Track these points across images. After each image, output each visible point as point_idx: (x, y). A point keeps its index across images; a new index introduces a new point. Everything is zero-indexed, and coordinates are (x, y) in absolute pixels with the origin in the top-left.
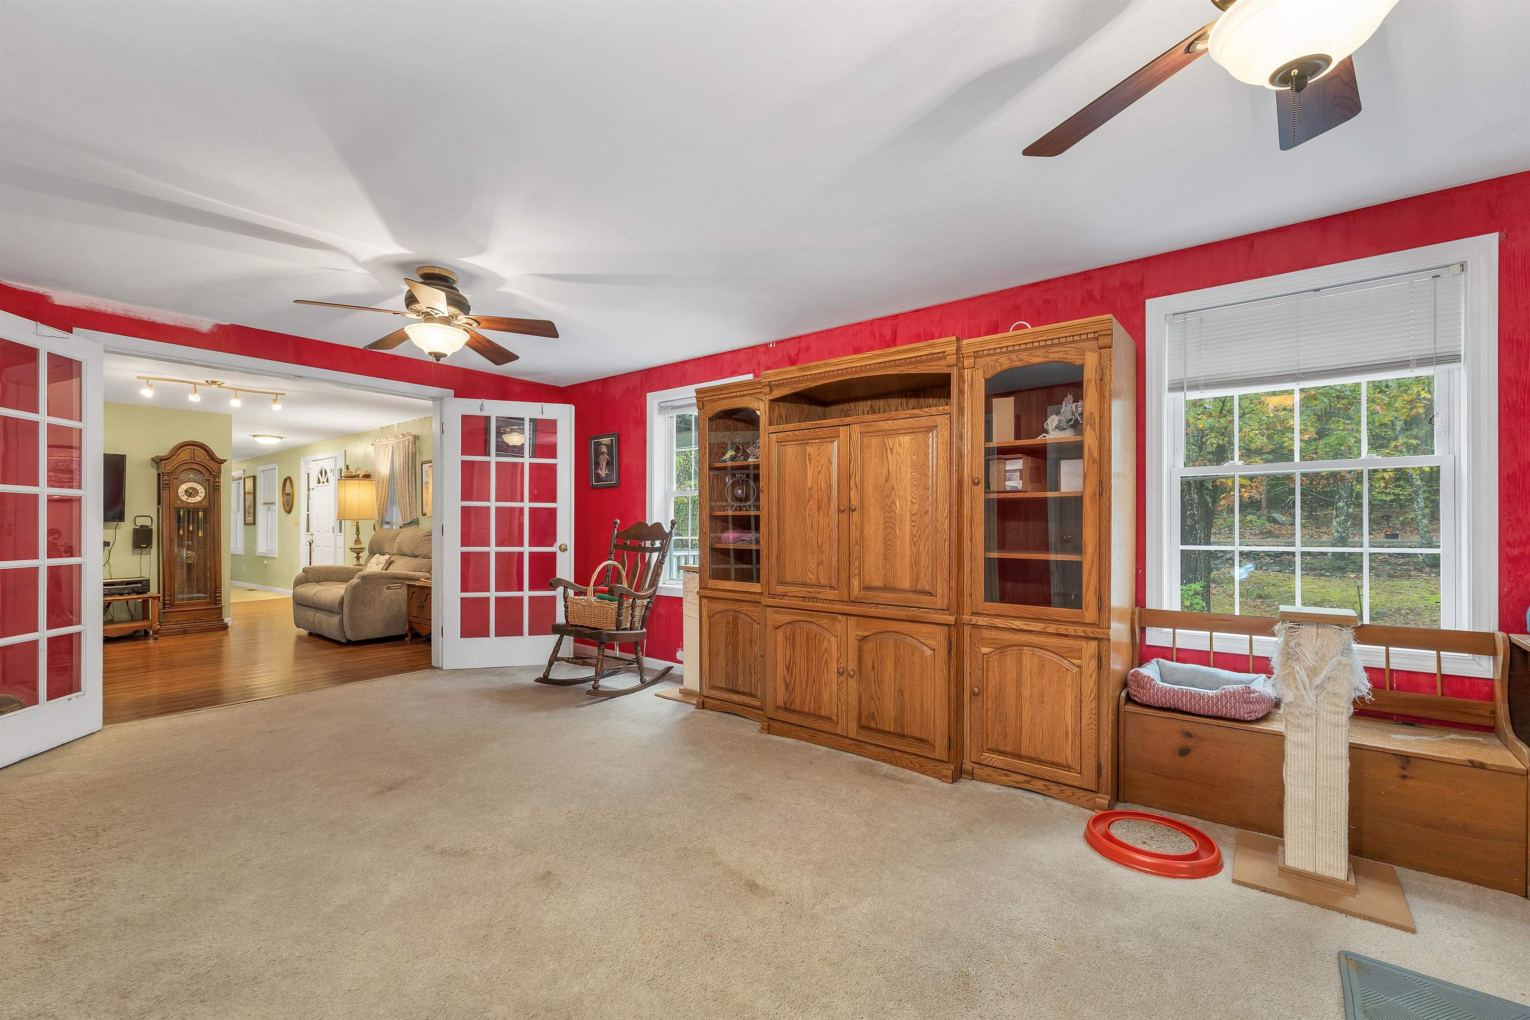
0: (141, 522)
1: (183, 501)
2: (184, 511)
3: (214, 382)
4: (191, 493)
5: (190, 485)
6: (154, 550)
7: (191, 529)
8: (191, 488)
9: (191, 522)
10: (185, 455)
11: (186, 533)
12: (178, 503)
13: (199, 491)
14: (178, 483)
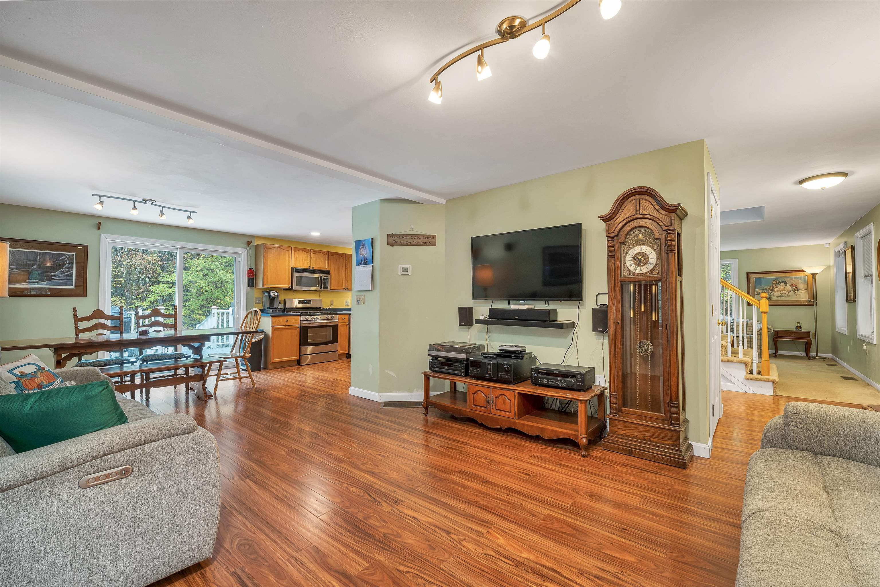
0: (600, 300)
1: (632, 272)
2: (634, 285)
4: (638, 260)
5: (638, 249)
7: (643, 309)
8: (639, 254)
9: (643, 299)
10: (630, 208)
11: (637, 316)
12: (625, 275)
13: (650, 256)
14: (624, 248)
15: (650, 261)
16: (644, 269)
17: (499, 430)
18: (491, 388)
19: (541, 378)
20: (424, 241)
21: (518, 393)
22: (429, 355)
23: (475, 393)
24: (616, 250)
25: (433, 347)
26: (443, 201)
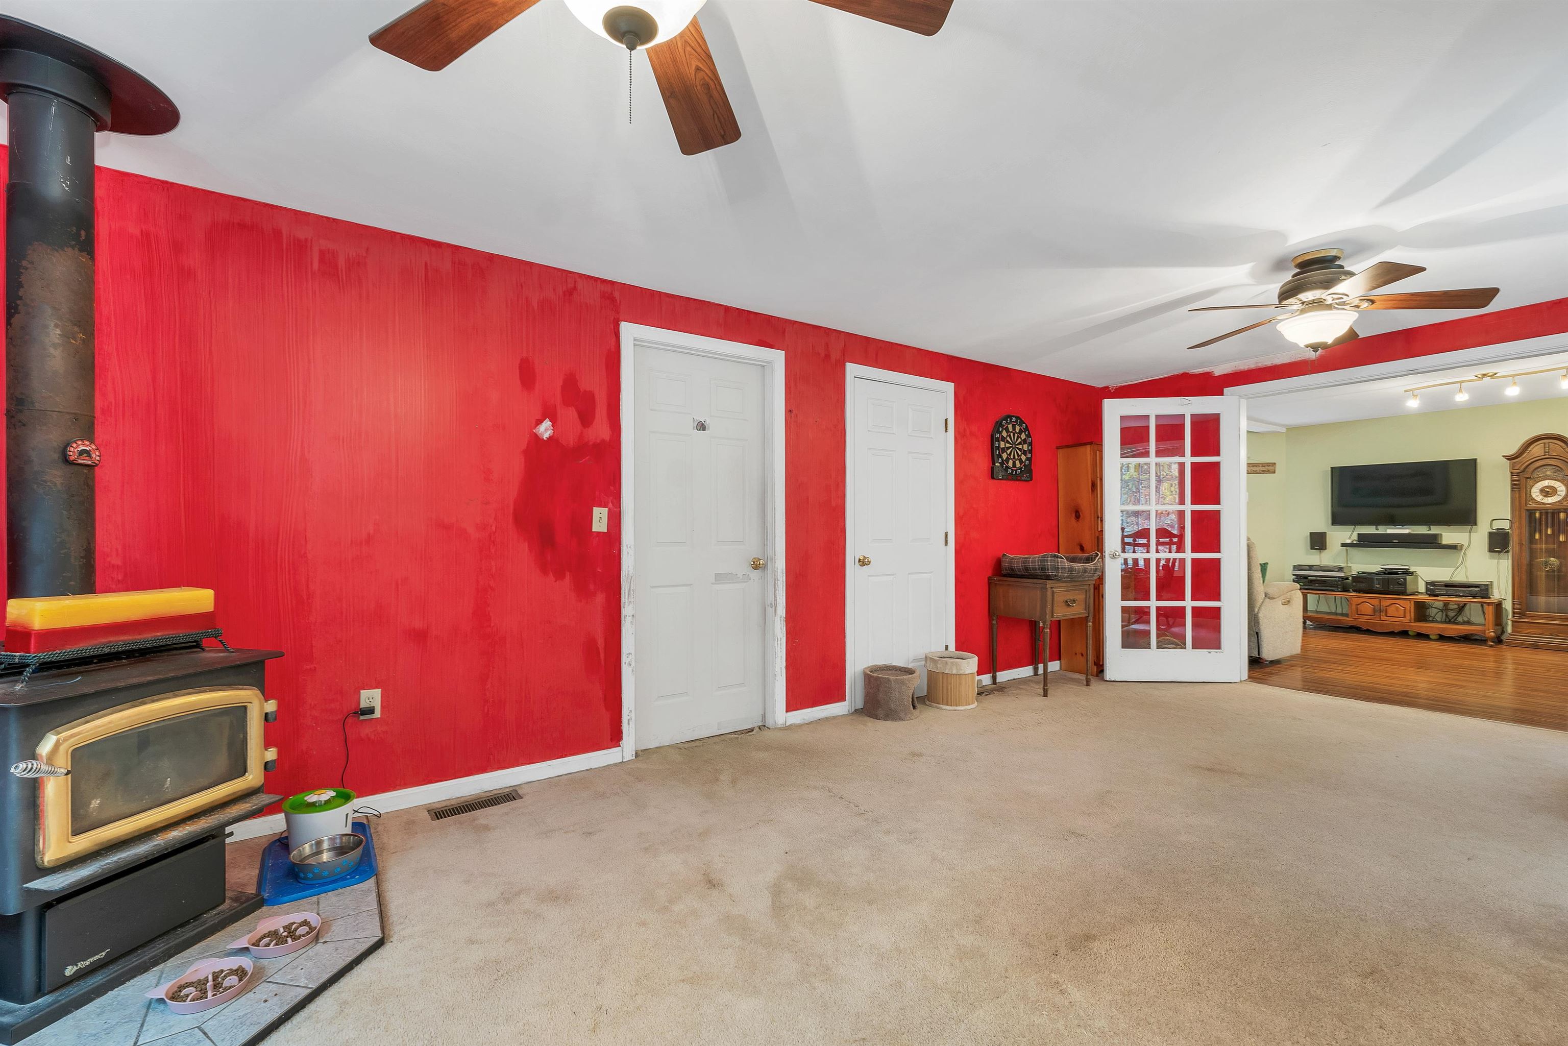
0: (1498, 525)
1: (1538, 502)
2: (1541, 513)
3: (1484, 375)
4: (1545, 492)
5: (1546, 483)
6: (1510, 554)
7: (1549, 532)
8: (1547, 487)
9: (1550, 524)
10: (1537, 450)
11: (1544, 538)
12: (1532, 505)
13: (1558, 489)
14: (1531, 482)
15: (1559, 493)
16: (1550, 500)
17: (1392, 634)
18: (1380, 599)
19: (1438, 589)
20: (1263, 469)
21: (1415, 601)
22: (1293, 575)
23: (1359, 605)
24: (1522, 484)
25: (1296, 568)
26: (1284, 430)
